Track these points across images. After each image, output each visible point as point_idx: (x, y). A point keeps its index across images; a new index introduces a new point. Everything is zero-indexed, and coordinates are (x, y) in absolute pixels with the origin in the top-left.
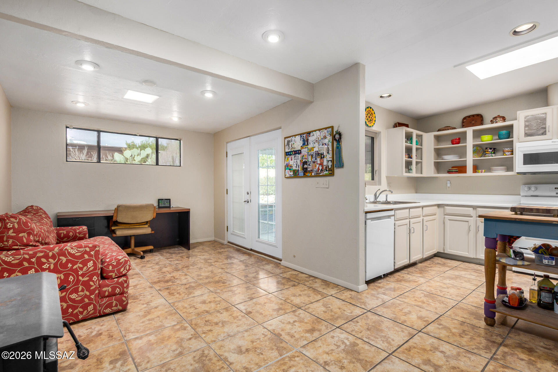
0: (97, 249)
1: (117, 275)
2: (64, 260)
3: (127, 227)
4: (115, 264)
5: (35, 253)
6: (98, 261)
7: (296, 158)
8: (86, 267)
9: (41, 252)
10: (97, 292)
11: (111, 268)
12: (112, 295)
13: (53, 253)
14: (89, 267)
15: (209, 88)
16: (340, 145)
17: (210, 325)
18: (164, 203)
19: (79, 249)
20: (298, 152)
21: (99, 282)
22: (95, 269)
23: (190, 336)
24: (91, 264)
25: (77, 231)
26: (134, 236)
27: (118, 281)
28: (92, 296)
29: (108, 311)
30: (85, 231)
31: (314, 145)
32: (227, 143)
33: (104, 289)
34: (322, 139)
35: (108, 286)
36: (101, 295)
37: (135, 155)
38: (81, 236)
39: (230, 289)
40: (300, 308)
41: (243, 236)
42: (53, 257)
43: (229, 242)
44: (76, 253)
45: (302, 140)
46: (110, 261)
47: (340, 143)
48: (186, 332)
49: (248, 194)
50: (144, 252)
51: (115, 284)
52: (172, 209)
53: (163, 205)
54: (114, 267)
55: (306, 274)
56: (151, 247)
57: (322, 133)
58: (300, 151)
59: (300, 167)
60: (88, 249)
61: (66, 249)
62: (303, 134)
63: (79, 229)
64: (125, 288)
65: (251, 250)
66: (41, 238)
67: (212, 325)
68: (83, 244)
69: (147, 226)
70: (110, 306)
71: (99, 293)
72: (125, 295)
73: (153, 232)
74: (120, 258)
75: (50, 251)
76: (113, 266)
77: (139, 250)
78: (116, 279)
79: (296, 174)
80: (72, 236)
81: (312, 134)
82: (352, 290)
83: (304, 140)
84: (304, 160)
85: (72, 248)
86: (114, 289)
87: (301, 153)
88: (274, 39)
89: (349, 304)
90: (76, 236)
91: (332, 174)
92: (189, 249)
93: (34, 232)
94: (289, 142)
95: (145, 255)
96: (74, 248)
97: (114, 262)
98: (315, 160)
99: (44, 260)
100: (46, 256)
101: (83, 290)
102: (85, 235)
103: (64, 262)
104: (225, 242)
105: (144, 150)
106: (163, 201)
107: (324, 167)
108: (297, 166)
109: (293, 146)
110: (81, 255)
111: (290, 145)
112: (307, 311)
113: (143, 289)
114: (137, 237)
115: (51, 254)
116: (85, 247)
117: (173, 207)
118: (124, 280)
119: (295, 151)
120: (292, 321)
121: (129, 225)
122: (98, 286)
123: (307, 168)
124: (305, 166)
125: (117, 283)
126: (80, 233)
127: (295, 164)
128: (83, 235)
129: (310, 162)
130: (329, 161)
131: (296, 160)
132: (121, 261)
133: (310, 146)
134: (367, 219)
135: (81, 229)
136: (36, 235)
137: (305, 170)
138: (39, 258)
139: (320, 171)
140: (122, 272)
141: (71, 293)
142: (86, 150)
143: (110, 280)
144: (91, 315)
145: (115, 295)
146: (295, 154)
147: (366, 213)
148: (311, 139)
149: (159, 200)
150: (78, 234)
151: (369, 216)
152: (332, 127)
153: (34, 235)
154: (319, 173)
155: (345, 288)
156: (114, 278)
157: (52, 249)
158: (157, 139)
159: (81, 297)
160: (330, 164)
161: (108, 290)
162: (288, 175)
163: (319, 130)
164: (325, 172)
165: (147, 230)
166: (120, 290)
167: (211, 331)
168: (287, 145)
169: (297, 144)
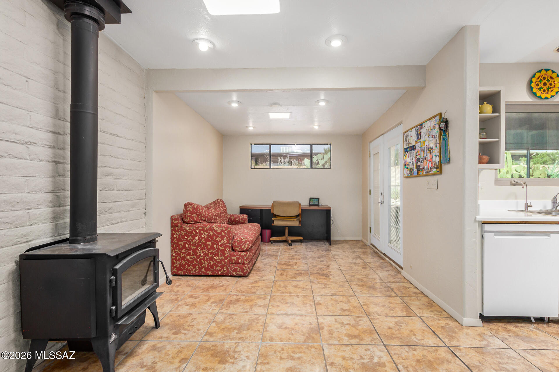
0: (229, 229)
1: (240, 250)
2: (212, 233)
3: (281, 219)
4: (239, 242)
5: (198, 227)
6: (229, 238)
7: (412, 154)
8: (223, 240)
9: (201, 227)
10: (229, 259)
11: (236, 244)
12: (237, 263)
13: (206, 228)
14: (224, 240)
15: (322, 97)
16: (446, 135)
17: (282, 302)
18: (315, 201)
19: (219, 228)
20: (413, 148)
21: (230, 252)
22: (228, 243)
23: (262, 305)
24: (225, 239)
25: (241, 218)
26: (287, 226)
27: (240, 254)
28: (226, 261)
29: (235, 273)
30: (245, 218)
31: (425, 138)
32: (370, 142)
33: (233, 258)
34: (432, 130)
35: (235, 256)
36: (231, 261)
37: (319, 160)
38: (242, 221)
39: (326, 282)
40: (368, 316)
41: (378, 238)
42: (207, 231)
43: (371, 244)
44: (218, 230)
45: (416, 133)
46: (237, 239)
47: (447, 134)
48: (264, 301)
49: (382, 195)
50: (292, 241)
51: (239, 256)
52: (320, 207)
53: (313, 203)
54: (238, 244)
55: (419, 290)
56: (301, 238)
57: (431, 123)
58: (415, 146)
59: (414, 165)
60: (224, 229)
61: (213, 227)
62: (417, 126)
63: (241, 216)
64: (245, 260)
65: (384, 254)
66: (207, 219)
67: (283, 303)
68: (222, 225)
69: (295, 220)
70: (235, 270)
71: (230, 260)
72: (245, 265)
73: (300, 225)
74: (242, 238)
75: (205, 227)
76: (238, 242)
77: (290, 238)
78: (239, 253)
79: (411, 174)
80: (238, 221)
81: (423, 126)
82: (455, 320)
83: (418, 134)
84: (418, 157)
85: (216, 227)
86: (238, 259)
87: (414, 149)
88: (336, 43)
89: (431, 331)
90: (239, 221)
91: (440, 172)
92: (330, 245)
93: (201, 214)
94: (407, 136)
95: (292, 244)
96: (217, 227)
97: (238, 240)
98: (426, 155)
99: (202, 232)
100: (203, 230)
101: (221, 256)
102: (244, 221)
103: (211, 235)
104: (368, 243)
105: (327, 155)
106: (313, 199)
107: (433, 164)
108: (412, 164)
109: (410, 142)
110: (220, 232)
111: (408, 141)
112: (371, 320)
113: (269, 266)
114: (290, 227)
115: (205, 229)
116: (223, 227)
117: (322, 205)
118: (244, 254)
119: (411, 147)
120: (345, 323)
121: (283, 218)
122: (229, 255)
123: (419, 166)
124: (419, 164)
125: (240, 255)
126: (242, 219)
127: (411, 161)
128: (243, 221)
129: (422, 158)
130: (437, 156)
131: (412, 157)
132: (243, 240)
133: (422, 140)
134: (485, 232)
135: (243, 217)
136: (203, 217)
137: (419, 168)
138: (200, 230)
139: (429, 169)
140: (243, 248)
141: (215, 256)
142: (288, 157)
143: (236, 252)
144: (225, 273)
145: (239, 264)
146: (411, 150)
147: (484, 223)
148: (423, 131)
149: (310, 198)
150: (240, 220)
151: (487, 227)
152: (440, 114)
153: (201, 216)
154: (429, 171)
155: (450, 316)
156: (239, 252)
157: (206, 226)
158: (311, 146)
159: (220, 259)
160: (438, 159)
161: (235, 258)
162: (406, 175)
163: (429, 120)
164: (433, 170)
165: (295, 223)
166: (242, 261)
167: (278, 306)
168: (405, 141)
169: (413, 140)
